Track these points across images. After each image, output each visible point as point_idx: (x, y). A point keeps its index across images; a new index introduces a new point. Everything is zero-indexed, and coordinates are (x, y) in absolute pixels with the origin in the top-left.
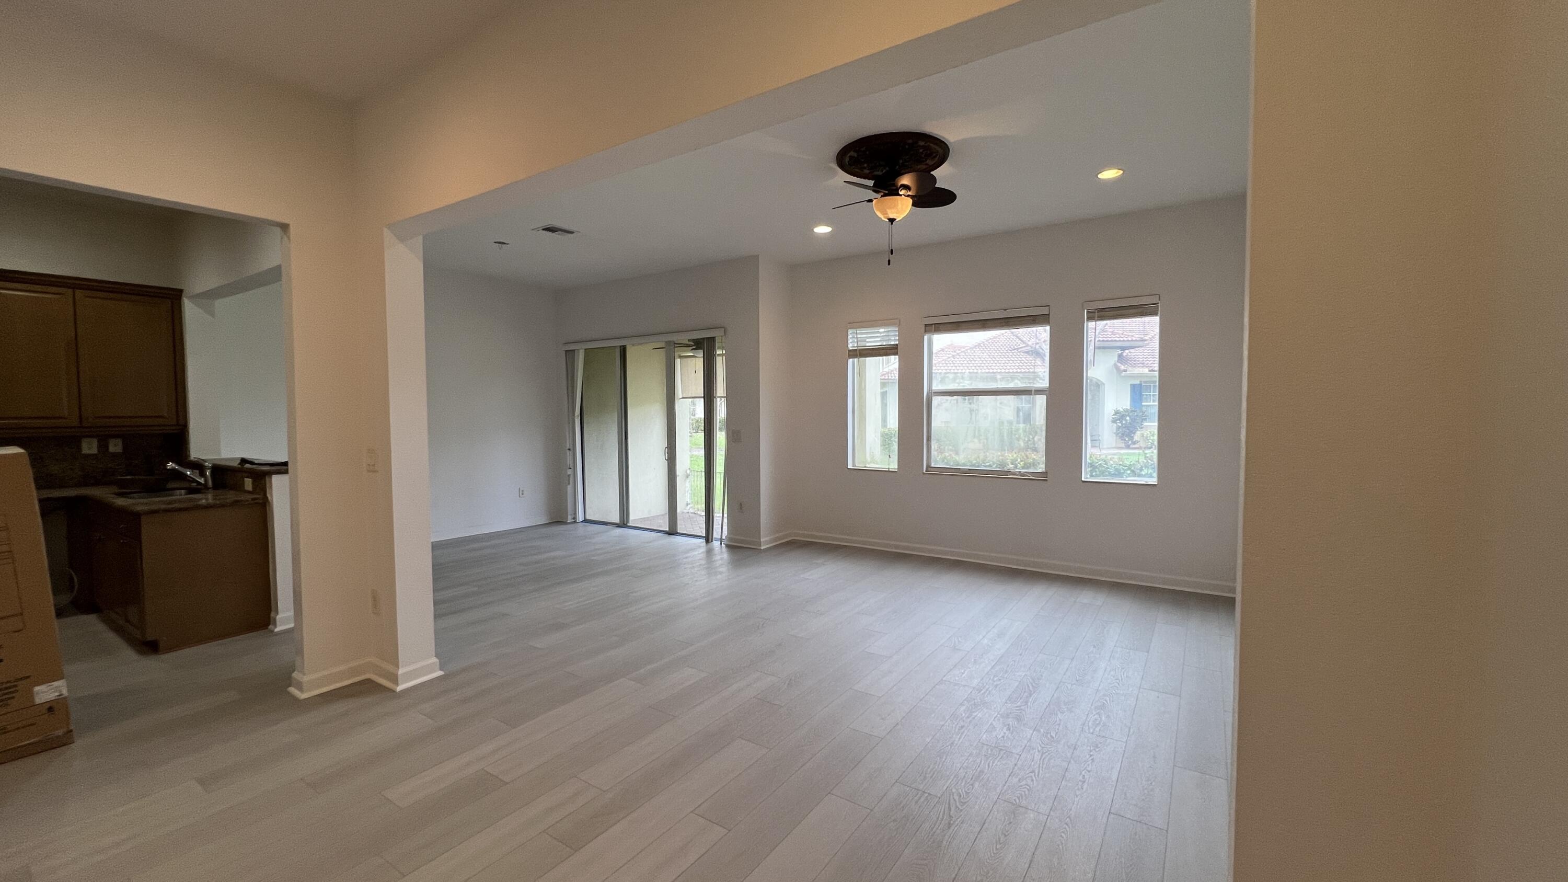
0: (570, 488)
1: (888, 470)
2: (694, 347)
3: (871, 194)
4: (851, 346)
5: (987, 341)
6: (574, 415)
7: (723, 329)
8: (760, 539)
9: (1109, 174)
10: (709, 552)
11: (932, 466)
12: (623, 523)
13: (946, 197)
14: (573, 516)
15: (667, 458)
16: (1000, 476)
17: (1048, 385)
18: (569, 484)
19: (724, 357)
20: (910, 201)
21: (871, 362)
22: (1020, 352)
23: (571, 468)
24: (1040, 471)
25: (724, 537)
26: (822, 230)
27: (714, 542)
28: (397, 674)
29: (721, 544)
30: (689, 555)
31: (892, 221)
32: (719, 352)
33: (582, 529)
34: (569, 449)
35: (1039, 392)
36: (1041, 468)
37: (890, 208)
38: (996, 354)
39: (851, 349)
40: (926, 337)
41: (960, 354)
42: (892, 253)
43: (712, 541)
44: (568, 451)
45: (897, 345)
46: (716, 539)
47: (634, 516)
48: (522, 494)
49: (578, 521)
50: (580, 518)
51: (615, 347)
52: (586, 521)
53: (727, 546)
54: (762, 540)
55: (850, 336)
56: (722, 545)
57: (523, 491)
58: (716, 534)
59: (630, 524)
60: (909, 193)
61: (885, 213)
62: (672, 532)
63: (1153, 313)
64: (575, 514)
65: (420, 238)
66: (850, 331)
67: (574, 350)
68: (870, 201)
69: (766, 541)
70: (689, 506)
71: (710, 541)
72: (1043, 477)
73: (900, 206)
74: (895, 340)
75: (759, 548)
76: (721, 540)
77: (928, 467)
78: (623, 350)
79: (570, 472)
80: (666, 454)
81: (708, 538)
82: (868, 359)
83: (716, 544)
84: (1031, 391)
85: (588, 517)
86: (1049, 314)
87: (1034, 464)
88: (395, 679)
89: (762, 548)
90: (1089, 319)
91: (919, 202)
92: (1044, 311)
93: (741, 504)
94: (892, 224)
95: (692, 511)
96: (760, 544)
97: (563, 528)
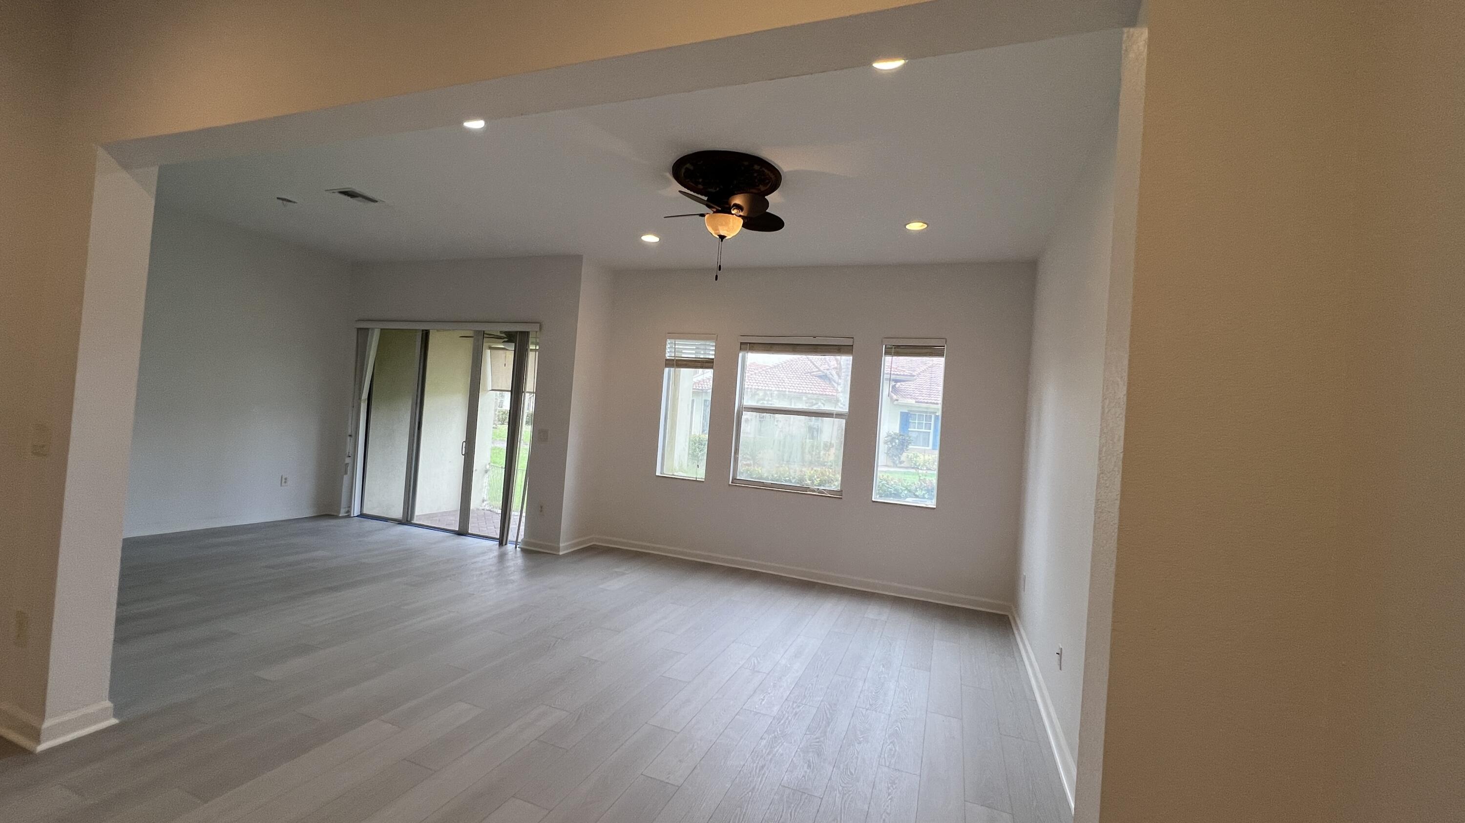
0: (346, 479)
1: (695, 479)
2: (506, 340)
3: (703, 209)
4: (668, 355)
5: (785, 363)
6: (360, 399)
7: (539, 324)
8: (559, 544)
9: (915, 226)
10: (502, 557)
11: (738, 478)
12: (407, 520)
13: (774, 224)
14: (347, 509)
15: (463, 453)
16: (798, 492)
17: (847, 410)
18: (346, 473)
19: (537, 353)
20: (741, 221)
21: (685, 373)
22: (812, 376)
23: (350, 457)
24: (833, 488)
25: (519, 540)
26: (650, 239)
27: (508, 545)
28: (40, 729)
29: (516, 547)
30: (477, 559)
31: (722, 237)
32: (532, 347)
33: (356, 525)
34: (350, 436)
35: (839, 415)
36: (836, 486)
37: (722, 225)
39: (668, 358)
40: (741, 355)
41: (761, 372)
42: (720, 269)
43: (506, 544)
44: (349, 438)
45: (713, 359)
46: (511, 542)
47: (420, 514)
48: (285, 482)
49: (352, 516)
50: (356, 511)
51: (417, 330)
52: (362, 515)
53: (523, 550)
54: (561, 545)
55: (668, 346)
56: (517, 548)
57: (286, 479)
58: (512, 536)
59: (415, 521)
60: (741, 214)
61: (716, 229)
62: (462, 532)
63: (940, 354)
64: (350, 507)
65: (155, 170)
66: (669, 341)
67: (368, 329)
68: (703, 215)
69: (564, 546)
70: (485, 502)
71: (504, 543)
72: (838, 495)
73: (731, 224)
74: (712, 355)
75: (558, 554)
76: (516, 543)
77: (734, 479)
78: (426, 335)
79: (348, 460)
80: (464, 449)
81: (502, 541)
82: (682, 370)
83: (510, 547)
85: (365, 511)
86: (852, 346)
87: (830, 481)
88: (36, 735)
89: (561, 553)
90: (887, 353)
91: (749, 224)
92: (848, 342)
93: (541, 507)
94: (722, 241)
95: (488, 508)
96: (558, 549)
97: (333, 522)
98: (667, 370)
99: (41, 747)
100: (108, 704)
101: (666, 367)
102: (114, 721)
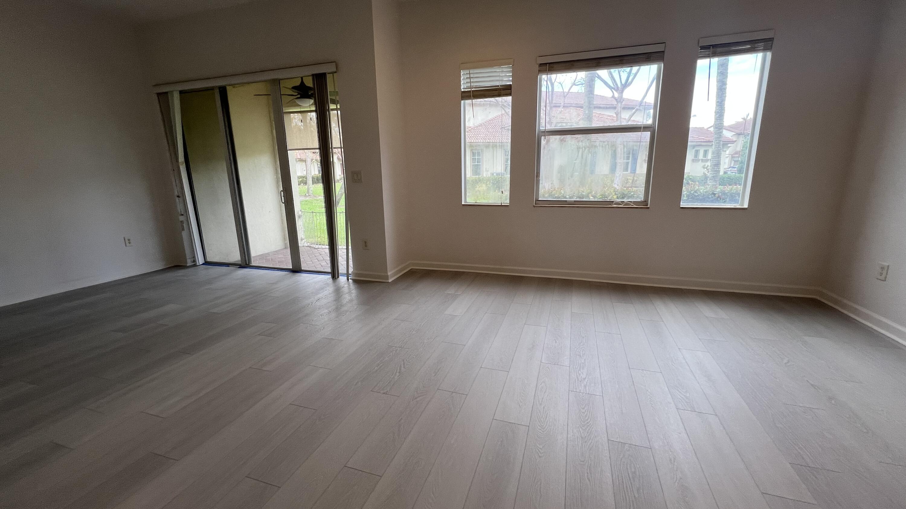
0: (185, 234)
1: (500, 204)
2: (299, 96)
4: (464, 86)
5: (486, 122)
6: (177, 160)
7: (334, 64)
8: (387, 273)
11: (540, 199)
12: (246, 264)
14: (192, 260)
15: (283, 202)
17: (653, 121)
18: (183, 229)
23: (182, 215)
24: (639, 200)
25: (350, 272)
27: (340, 277)
29: (348, 280)
30: (320, 296)
33: (204, 271)
34: (178, 196)
35: (646, 128)
36: (640, 197)
38: (492, 131)
39: (463, 90)
43: (338, 277)
44: (177, 199)
45: (510, 85)
46: (343, 275)
47: (256, 257)
48: (130, 243)
49: (198, 264)
50: (201, 260)
51: (212, 89)
52: (207, 263)
53: (355, 281)
54: (389, 274)
55: (463, 76)
56: (350, 280)
57: (129, 240)
58: (342, 269)
59: (253, 264)
62: (296, 270)
64: (194, 257)
66: (462, 72)
67: (166, 93)
69: (392, 274)
71: (337, 277)
72: (642, 206)
74: (509, 81)
75: (387, 281)
76: (348, 275)
77: (538, 200)
78: (223, 91)
79: (182, 218)
80: (283, 198)
81: (334, 274)
83: (342, 279)
84: (640, 128)
85: (209, 260)
86: (663, 52)
89: (390, 281)
92: (659, 48)
93: (366, 242)
95: (307, 245)
96: (387, 277)
97: (182, 271)
98: (462, 102)
101: (462, 100)
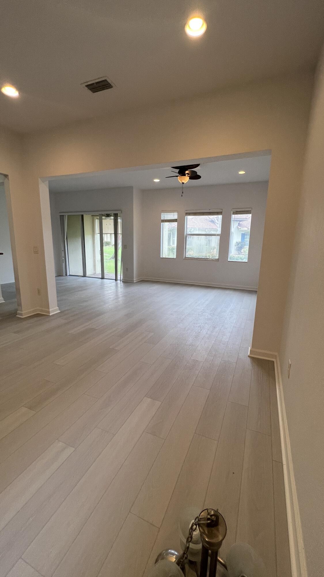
1: (173, 258)
6: (64, 239)
7: (120, 211)
9: (242, 173)
10: (117, 284)
12: (84, 276)
13: (198, 177)
14: (66, 273)
16: (206, 260)
17: (220, 233)
18: (63, 263)
19: (121, 220)
20: (189, 178)
21: (166, 224)
23: (64, 257)
25: (121, 279)
26: (157, 180)
28: (49, 311)
31: (183, 183)
32: (119, 218)
33: (69, 278)
34: (63, 251)
35: (218, 235)
36: (217, 258)
37: (183, 180)
39: (162, 219)
40: (186, 217)
42: (183, 193)
44: (62, 251)
45: (177, 219)
46: (119, 280)
47: (88, 273)
49: (67, 275)
51: (79, 215)
52: (70, 275)
53: (123, 282)
54: (134, 279)
55: (162, 215)
58: (119, 278)
59: (87, 276)
60: (189, 176)
61: (181, 181)
62: (103, 278)
63: (250, 213)
67: (63, 215)
68: (177, 176)
72: (218, 260)
73: (186, 179)
74: (177, 217)
76: (120, 280)
77: (185, 257)
78: (82, 216)
79: (63, 259)
80: (100, 253)
81: (116, 280)
83: (119, 281)
84: (216, 235)
86: (222, 212)
87: (215, 257)
90: (233, 214)
91: (191, 178)
93: (127, 269)
96: (133, 281)
97: (62, 278)
98: (162, 223)
99: (51, 314)
100: (57, 308)
102: (60, 311)
